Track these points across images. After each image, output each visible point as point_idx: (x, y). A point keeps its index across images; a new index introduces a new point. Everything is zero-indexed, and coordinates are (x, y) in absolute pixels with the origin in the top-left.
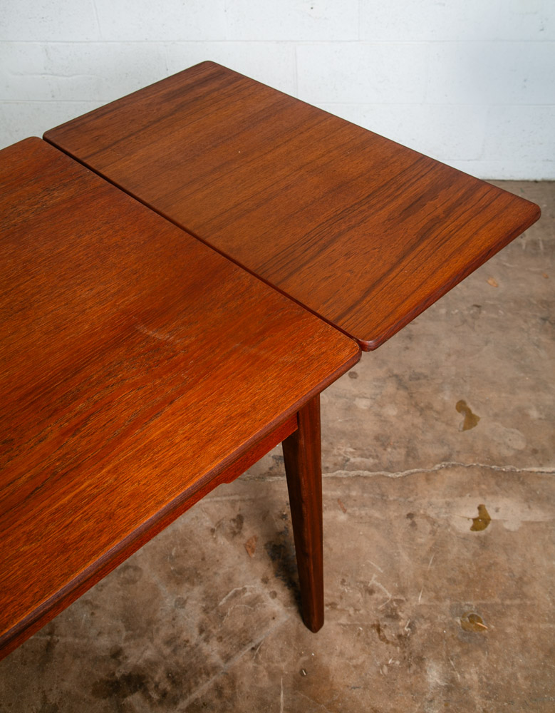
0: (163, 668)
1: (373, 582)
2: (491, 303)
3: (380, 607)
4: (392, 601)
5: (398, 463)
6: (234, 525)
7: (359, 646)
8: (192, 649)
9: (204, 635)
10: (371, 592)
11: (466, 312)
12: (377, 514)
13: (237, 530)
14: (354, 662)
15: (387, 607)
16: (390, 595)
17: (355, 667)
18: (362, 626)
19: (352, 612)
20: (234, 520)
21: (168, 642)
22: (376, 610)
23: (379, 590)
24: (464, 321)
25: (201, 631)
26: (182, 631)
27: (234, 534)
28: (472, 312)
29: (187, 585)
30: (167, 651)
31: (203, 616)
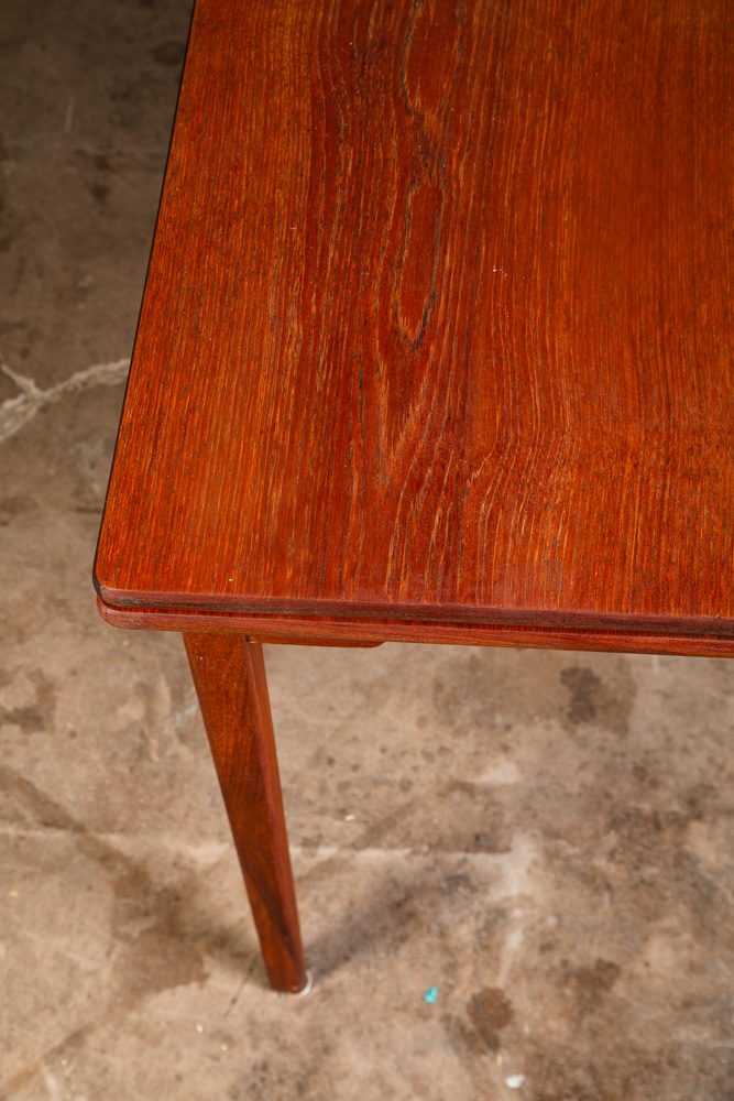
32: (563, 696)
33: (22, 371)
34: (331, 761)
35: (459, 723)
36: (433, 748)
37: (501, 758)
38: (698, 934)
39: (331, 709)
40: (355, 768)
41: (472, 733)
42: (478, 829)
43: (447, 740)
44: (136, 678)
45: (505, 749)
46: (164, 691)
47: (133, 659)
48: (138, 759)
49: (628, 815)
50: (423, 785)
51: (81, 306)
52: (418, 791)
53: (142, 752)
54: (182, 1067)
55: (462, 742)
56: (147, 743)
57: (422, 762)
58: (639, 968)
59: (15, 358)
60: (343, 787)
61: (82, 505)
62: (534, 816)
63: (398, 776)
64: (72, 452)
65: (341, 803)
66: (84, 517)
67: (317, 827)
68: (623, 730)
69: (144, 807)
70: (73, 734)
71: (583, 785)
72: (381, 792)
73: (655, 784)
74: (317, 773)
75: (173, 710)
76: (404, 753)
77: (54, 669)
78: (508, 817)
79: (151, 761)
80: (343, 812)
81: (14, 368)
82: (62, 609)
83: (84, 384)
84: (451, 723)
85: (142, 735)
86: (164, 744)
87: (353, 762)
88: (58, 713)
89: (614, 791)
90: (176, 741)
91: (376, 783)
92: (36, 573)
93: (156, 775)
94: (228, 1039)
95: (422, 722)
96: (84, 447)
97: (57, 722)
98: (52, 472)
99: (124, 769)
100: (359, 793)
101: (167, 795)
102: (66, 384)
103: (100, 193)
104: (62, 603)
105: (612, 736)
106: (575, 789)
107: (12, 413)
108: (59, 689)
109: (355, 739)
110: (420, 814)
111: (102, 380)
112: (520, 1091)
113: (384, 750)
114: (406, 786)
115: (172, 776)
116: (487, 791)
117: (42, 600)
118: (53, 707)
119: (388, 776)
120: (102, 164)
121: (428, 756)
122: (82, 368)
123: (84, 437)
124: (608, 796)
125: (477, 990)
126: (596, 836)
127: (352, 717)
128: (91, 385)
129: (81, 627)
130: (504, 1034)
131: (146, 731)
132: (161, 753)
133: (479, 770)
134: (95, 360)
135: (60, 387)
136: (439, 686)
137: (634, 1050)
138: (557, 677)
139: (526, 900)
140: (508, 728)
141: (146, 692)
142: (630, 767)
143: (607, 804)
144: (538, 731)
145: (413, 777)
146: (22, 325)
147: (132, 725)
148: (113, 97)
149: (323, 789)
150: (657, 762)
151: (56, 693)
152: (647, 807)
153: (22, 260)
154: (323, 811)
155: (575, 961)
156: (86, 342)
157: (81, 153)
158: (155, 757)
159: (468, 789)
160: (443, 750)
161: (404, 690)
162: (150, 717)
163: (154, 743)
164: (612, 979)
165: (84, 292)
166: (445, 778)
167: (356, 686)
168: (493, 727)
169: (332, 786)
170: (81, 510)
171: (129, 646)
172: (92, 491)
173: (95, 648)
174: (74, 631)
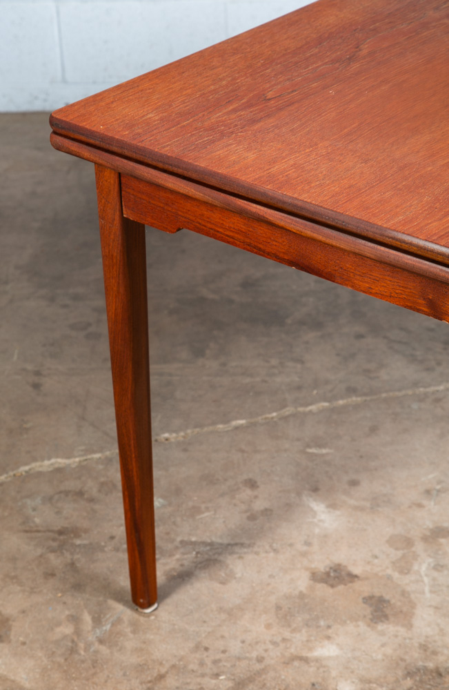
32: (365, 610)
34: (206, 649)
35: (294, 625)
36: (278, 639)
37: (326, 642)
39: (205, 622)
40: (224, 652)
41: (304, 631)
42: (313, 680)
43: (287, 634)
44: (67, 613)
45: (328, 638)
46: (87, 618)
47: (65, 603)
48: (71, 654)
49: (418, 670)
50: (272, 659)
51: (25, 436)
52: (269, 662)
53: (73, 650)
55: (298, 635)
56: (76, 645)
57: (271, 647)
60: (215, 662)
61: (27, 529)
62: (352, 672)
63: (254, 654)
64: (20, 504)
65: (215, 671)
66: (29, 534)
67: (200, 683)
68: (410, 626)
69: (75, 679)
70: (24, 643)
71: (384, 655)
72: (244, 664)
74: (198, 655)
75: (94, 628)
76: (257, 643)
77: (10, 611)
78: (334, 673)
79: (80, 654)
80: (217, 675)
82: (14, 581)
83: (26, 472)
84: (289, 626)
85: (73, 641)
86: (89, 645)
87: (222, 648)
88: (13, 633)
89: (407, 657)
90: (96, 643)
91: (239, 659)
93: (83, 662)
95: (268, 626)
96: (29, 502)
97: (12, 637)
98: (6, 514)
99: (60, 660)
100: (228, 665)
101: (91, 672)
102: (15, 472)
103: (36, 386)
104: (15, 577)
105: (402, 631)
106: (380, 657)
108: (14, 621)
109: (223, 637)
110: (272, 674)
111: (40, 469)
113: (243, 642)
114: (260, 660)
115: (95, 661)
116: (317, 660)
118: (10, 629)
119: (247, 655)
120: (38, 373)
121: (275, 643)
122: (26, 464)
123: (28, 497)
124: (402, 660)
126: (398, 681)
127: (220, 626)
128: (32, 472)
129: (28, 589)
131: (76, 639)
132: (86, 650)
133: (311, 649)
134: (35, 460)
135: (11, 473)
136: (278, 608)
138: (360, 600)
140: (329, 627)
141: (75, 619)
142: (416, 645)
143: (402, 664)
144: (350, 627)
145: (265, 655)
147: (65, 637)
148: (44, 345)
149: (202, 664)
150: (435, 641)
151: (10, 623)
152: (431, 665)
154: (203, 675)
156: (28, 452)
157: (24, 370)
158: (82, 653)
159: (305, 660)
160: (284, 640)
161: (255, 610)
162: (78, 632)
163: (82, 645)
165: (27, 430)
166: (287, 654)
167: (221, 610)
168: (318, 627)
169: (208, 662)
170: (26, 531)
171: (61, 597)
172: (34, 522)
173: (38, 599)
174: (23, 591)
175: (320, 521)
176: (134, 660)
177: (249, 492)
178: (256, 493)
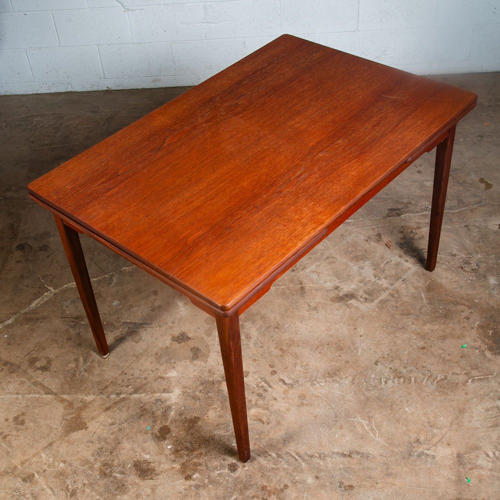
0: (362, 291)
1: (454, 252)
2: (488, 134)
3: (461, 260)
4: (465, 258)
5: (455, 206)
6: (377, 237)
7: (454, 275)
8: (373, 283)
9: (377, 278)
10: (455, 255)
11: (475, 140)
12: (449, 227)
13: (379, 239)
14: (454, 280)
15: (464, 260)
16: (464, 256)
17: (454, 281)
18: (454, 268)
19: (447, 263)
20: (376, 236)
21: (361, 282)
22: (459, 261)
23: (458, 255)
24: (475, 144)
25: (375, 277)
26: (366, 278)
27: (378, 241)
28: (478, 139)
29: (362, 261)
30: (362, 285)
31: (374, 271)
32: (191, 354)
33: (50, 286)
34: (126, 374)
36: (154, 369)
37: (172, 370)
38: (222, 409)
39: (127, 361)
40: (132, 375)
41: (165, 365)
42: (165, 388)
43: (158, 367)
44: (74, 357)
45: (174, 368)
46: (81, 359)
47: (73, 353)
48: (73, 377)
49: (206, 382)
51: (67, 269)
52: (149, 379)
53: (74, 375)
54: (79, 450)
55: (162, 367)
56: (76, 372)
57: (151, 372)
58: (206, 418)
59: (49, 283)
60: (128, 380)
61: (63, 316)
62: (180, 384)
63: (144, 376)
64: (61, 304)
65: (128, 384)
66: (63, 319)
67: (121, 390)
68: (206, 361)
69: (73, 388)
70: (56, 372)
71: (194, 375)
72: (139, 381)
73: (213, 374)
74: (122, 377)
75: (83, 364)
76: (146, 371)
77: (52, 356)
78: (173, 384)
79: (76, 377)
80: (128, 386)
81: (48, 285)
82: (55, 342)
83: (66, 288)
84: (160, 363)
85: (75, 371)
86: (80, 372)
88: (52, 367)
89: (202, 376)
90: (84, 372)
91: (138, 378)
92: (49, 333)
93: (77, 380)
94: (92, 442)
95: (151, 363)
96: (65, 303)
97: (51, 369)
98: (55, 309)
99: (69, 379)
100: (133, 381)
101: (80, 385)
102: (61, 288)
104: (56, 340)
105: (203, 363)
106: (192, 376)
107: (46, 296)
109: (133, 368)
110: (149, 385)
112: (171, 449)
113: (140, 370)
114: (146, 378)
115: (82, 380)
116: (168, 378)
117: (50, 340)
118: (51, 365)
119: (141, 376)
121: (152, 371)
122: (66, 284)
123: (65, 300)
124: (200, 377)
125: (161, 426)
126: (197, 387)
127: (132, 363)
128: (68, 287)
129: (60, 346)
130: (167, 436)
133: (166, 373)
136: (157, 354)
137: (202, 437)
138: (189, 349)
139: (176, 404)
140: (175, 363)
141: (77, 360)
142: (207, 370)
143: (200, 379)
144: (183, 363)
145: (148, 376)
146: (51, 275)
147: (72, 368)
149: (123, 381)
151: (52, 362)
152: (211, 379)
153: (53, 260)
154: (123, 386)
155: (188, 417)
156: (68, 278)
158: (78, 376)
159: (163, 378)
160: (156, 369)
161: (147, 355)
162: (77, 366)
163: (78, 372)
164: (198, 421)
166: (157, 376)
167: (134, 355)
168: (171, 363)
169: (126, 380)
171: (72, 349)
172: (66, 313)
173: (63, 350)
174: (58, 347)
175: (180, 311)
176: (97, 379)
177: (154, 297)
178: (156, 297)
